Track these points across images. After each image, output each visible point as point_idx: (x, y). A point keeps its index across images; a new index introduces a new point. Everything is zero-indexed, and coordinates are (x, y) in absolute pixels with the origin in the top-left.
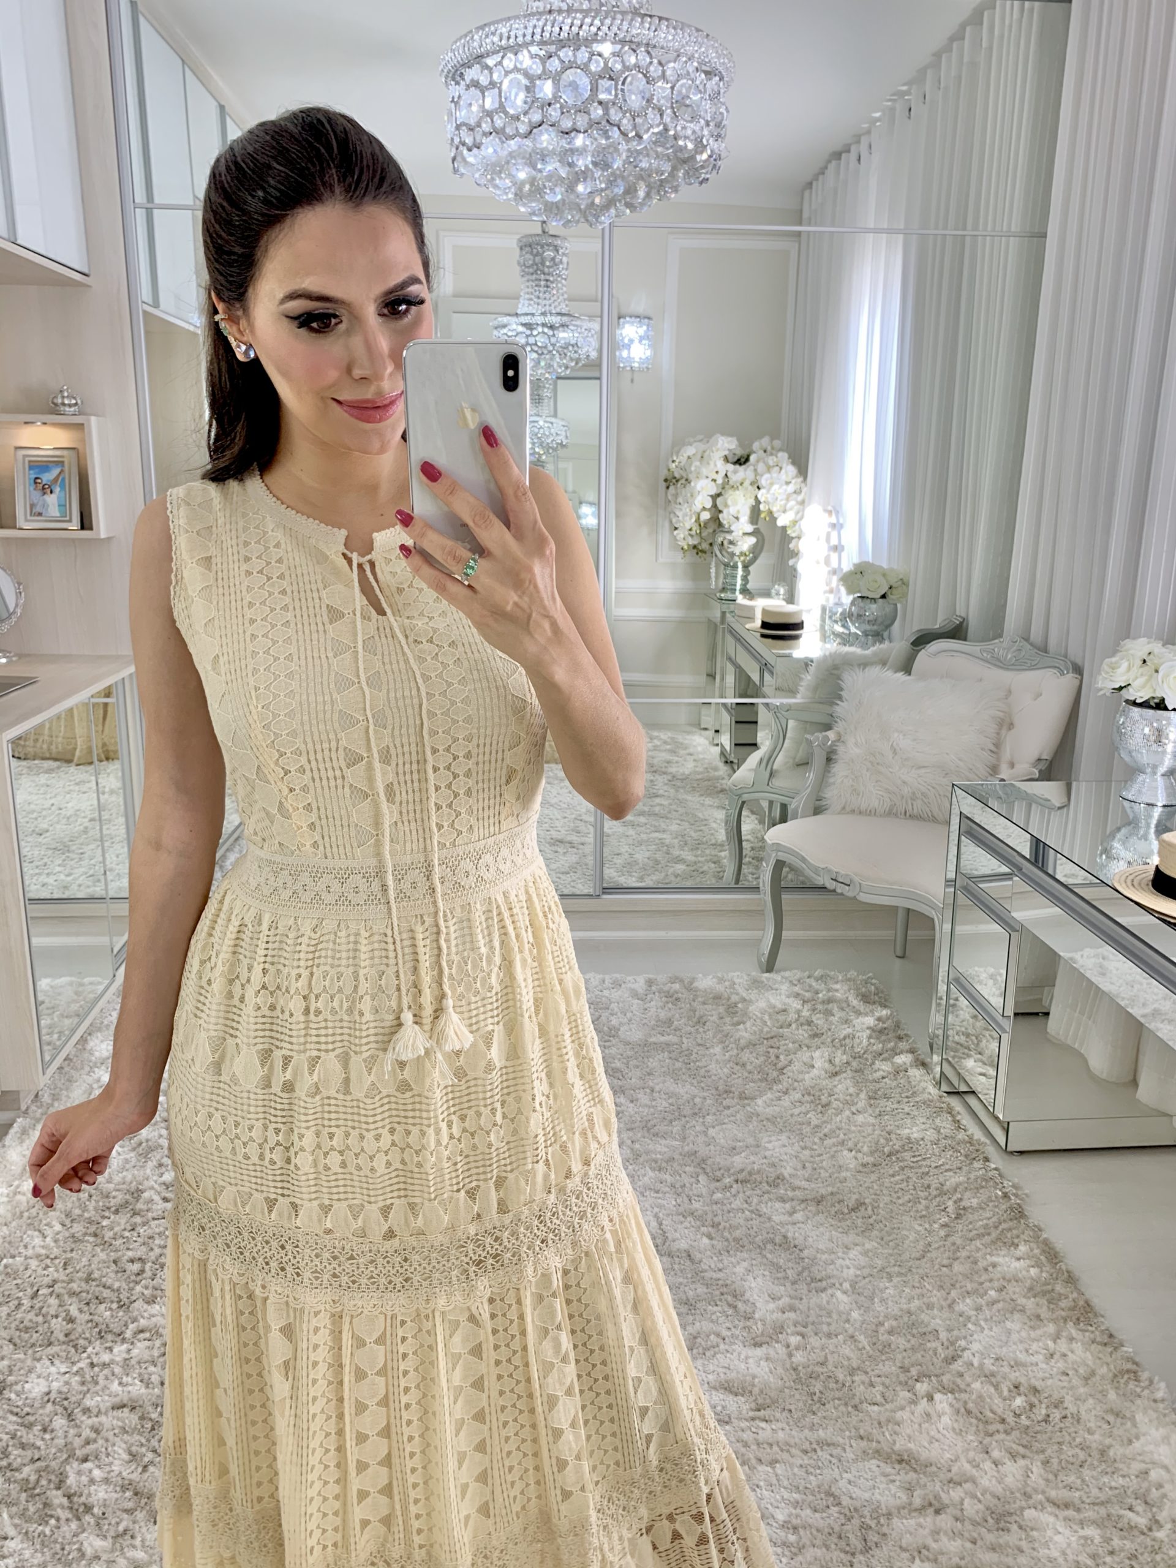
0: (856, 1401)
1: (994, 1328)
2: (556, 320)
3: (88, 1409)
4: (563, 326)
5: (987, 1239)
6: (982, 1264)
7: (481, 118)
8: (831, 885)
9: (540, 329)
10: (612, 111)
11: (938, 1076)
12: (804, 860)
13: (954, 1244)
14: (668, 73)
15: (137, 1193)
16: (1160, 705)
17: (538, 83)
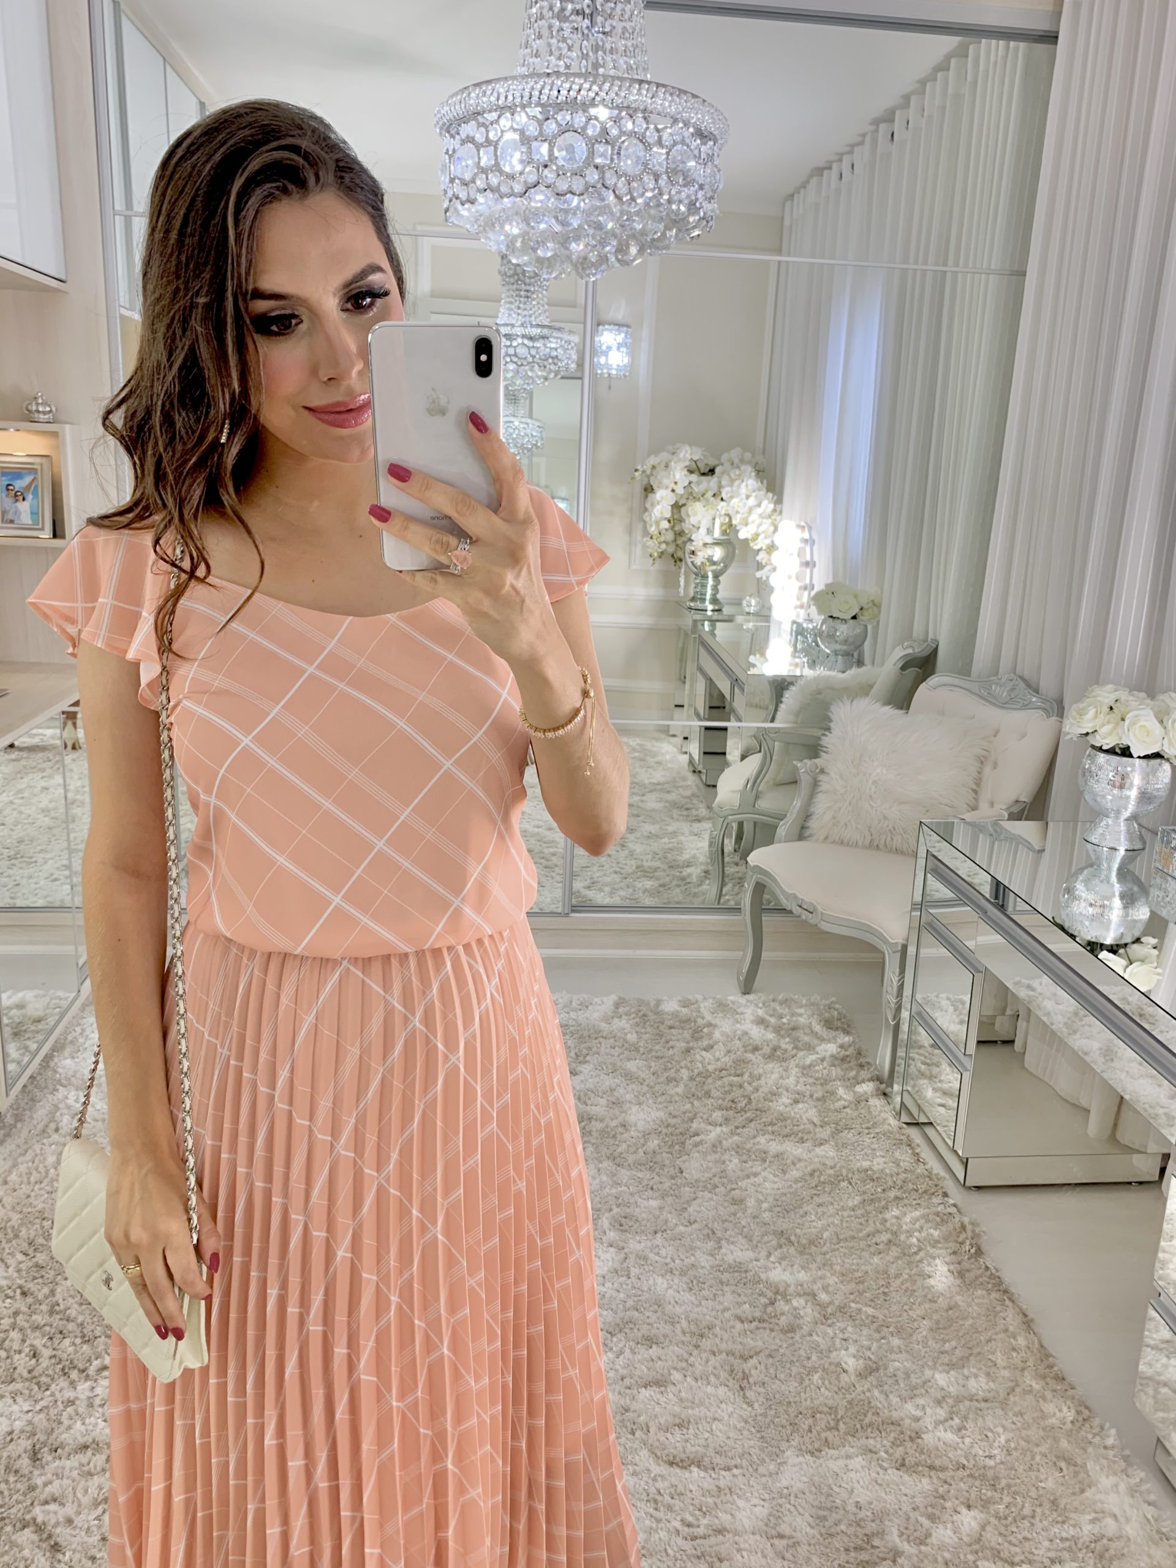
2: (536, 331)
4: (544, 337)
7: (476, 175)
8: (796, 910)
9: (520, 340)
10: (608, 175)
11: (898, 1106)
12: (776, 883)
14: (664, 139)
16: (1126, 752)
17: (534, 144)
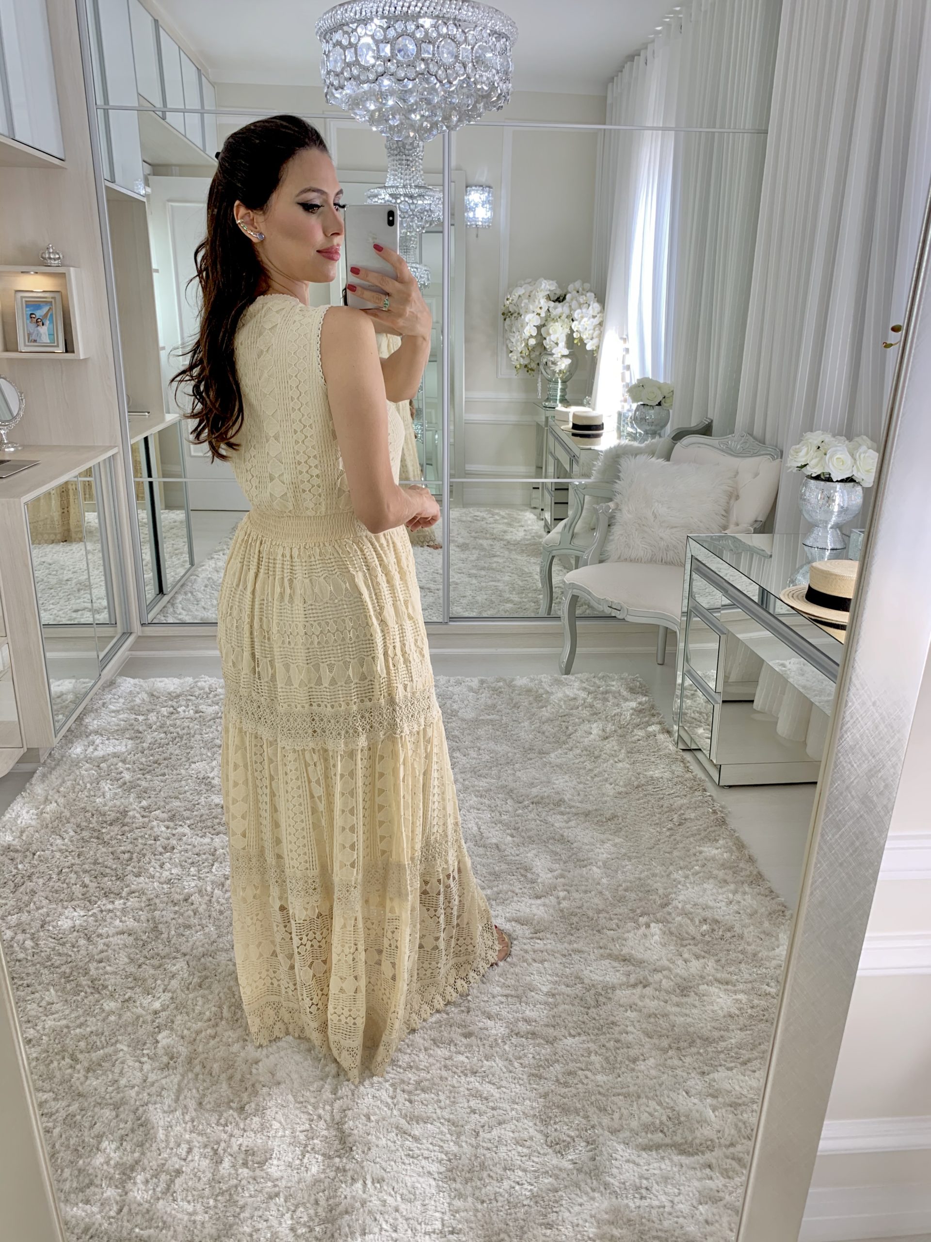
0: (600, 927)
1: (696, 888)
2: (415, 191)
3: (101, 935)
4: (420, 196)
5: (698, 837)
6: (692, 851)
7: (343, 69)
8: (608, 611)
9: (402, 199)
10: (431, 66)
11: (676, 739)
12: (589, 593)
13: (675, 840)
14: (470, 38)
15: (125, 813)
16: (829, 479)
17: (381, 46)
